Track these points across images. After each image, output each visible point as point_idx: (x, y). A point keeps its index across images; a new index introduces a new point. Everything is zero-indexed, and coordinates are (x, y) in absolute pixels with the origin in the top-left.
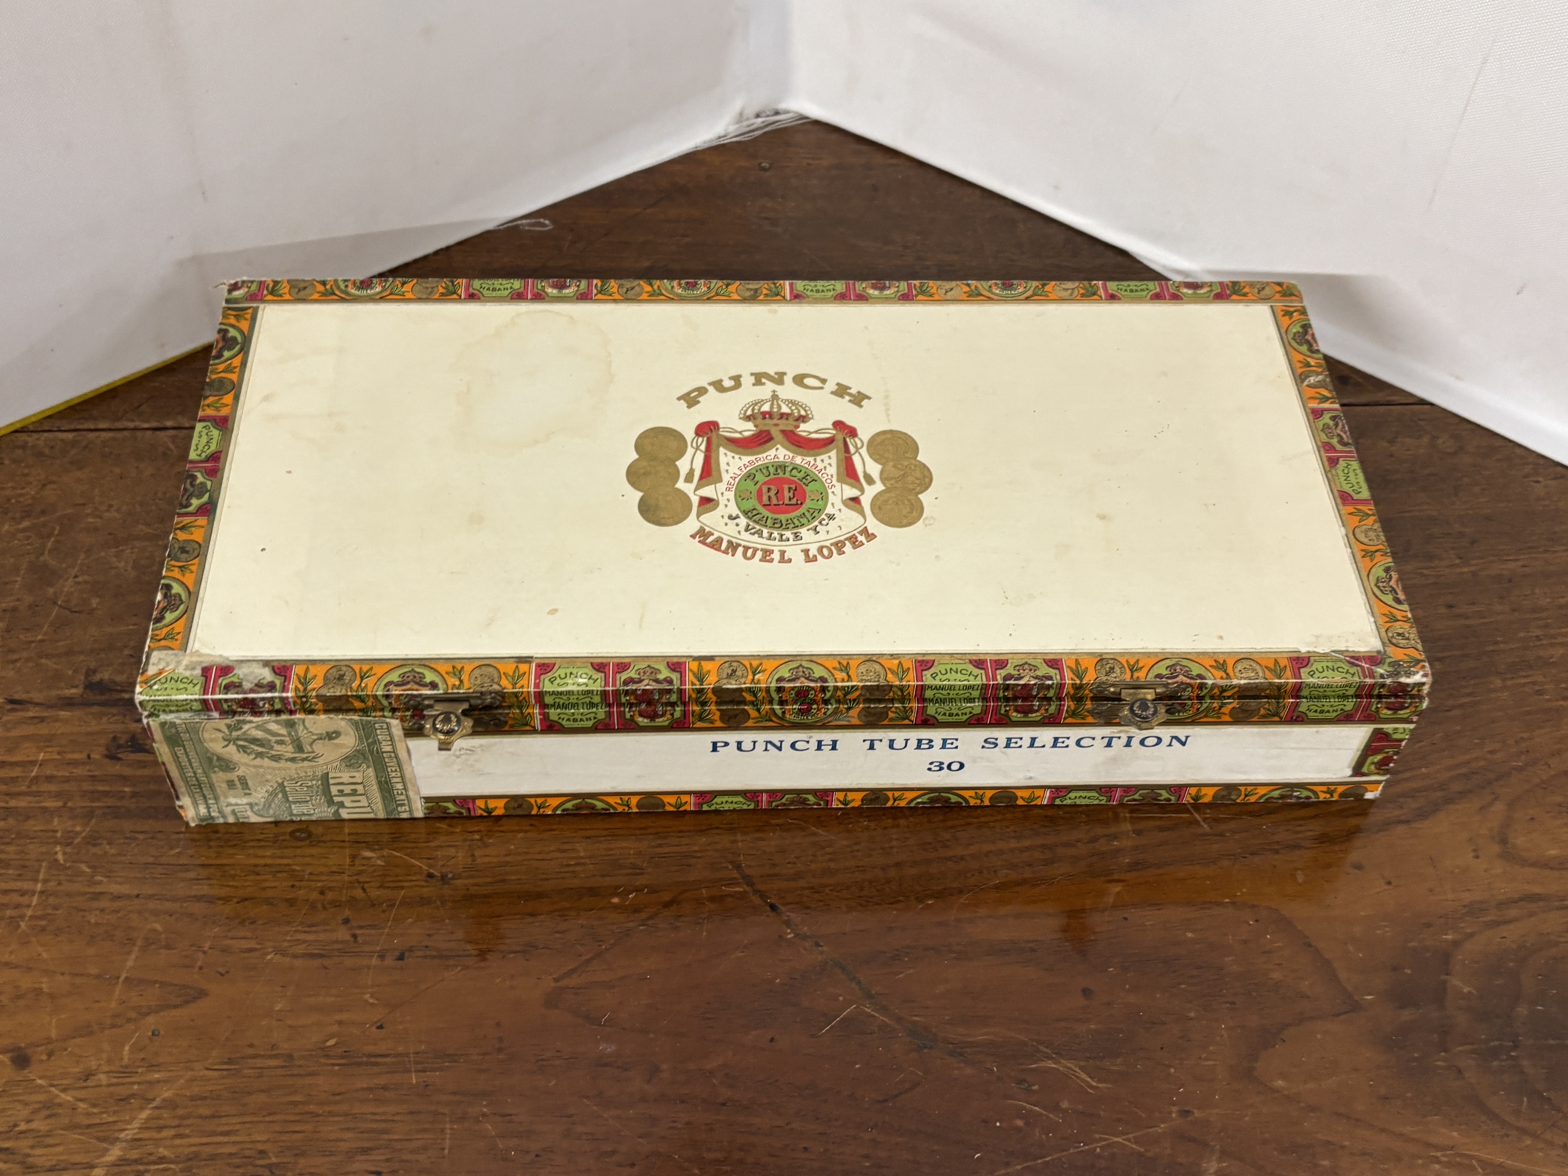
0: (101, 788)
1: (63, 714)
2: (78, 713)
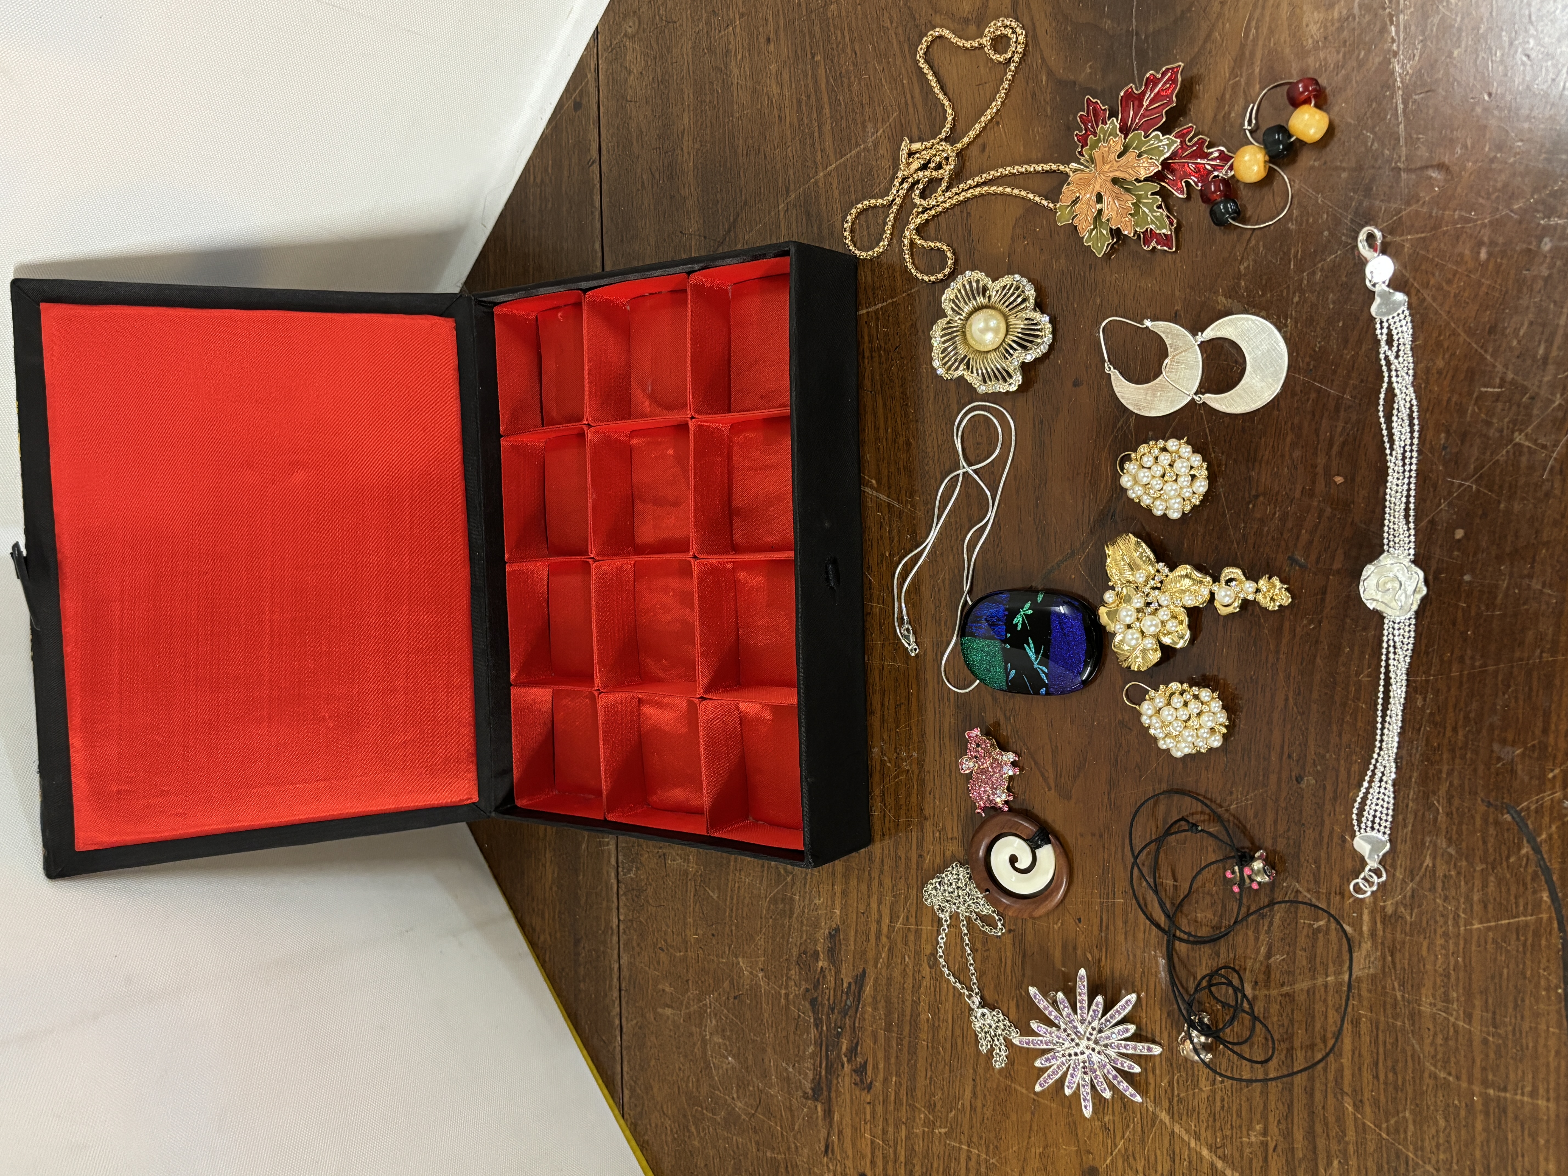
0: (893, 1098)
1: (836, 1117)
2: (836, 1109)
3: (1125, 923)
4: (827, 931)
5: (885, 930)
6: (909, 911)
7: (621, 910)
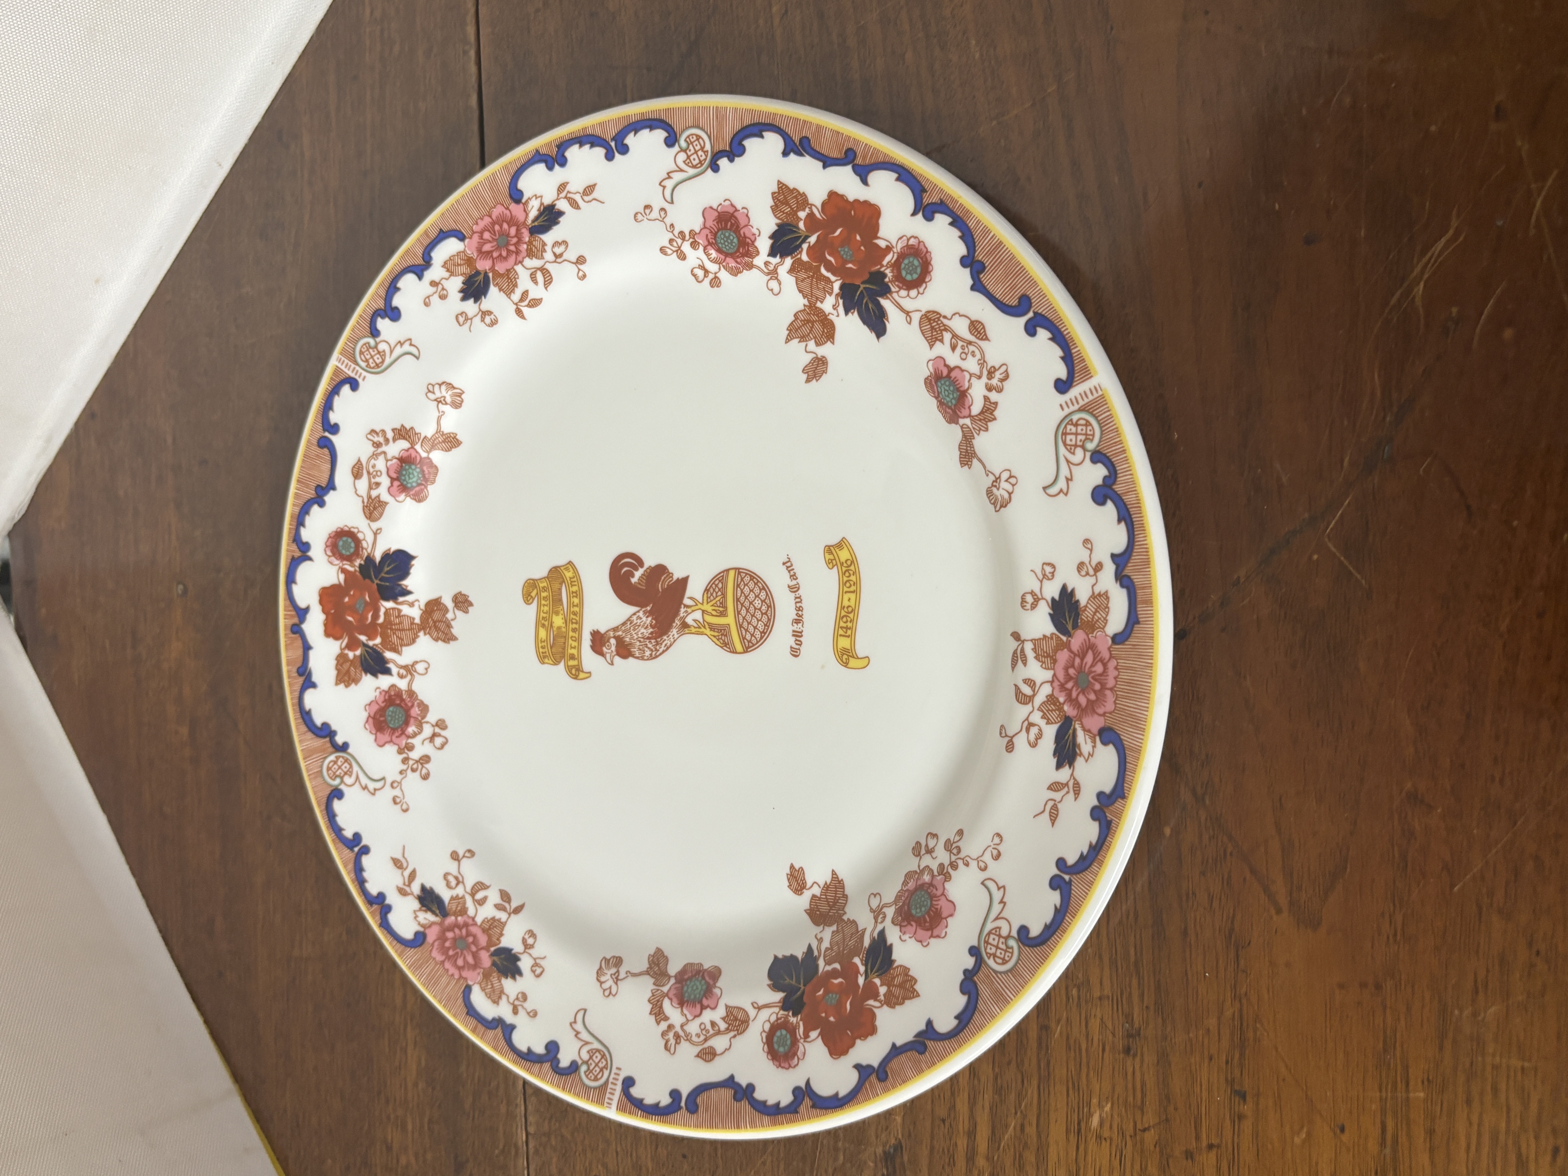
3: (1431, 1132)
4: (880, 1151)
5: (982, 1145)
6: (1024, 1116)
7: (531, 1119)
